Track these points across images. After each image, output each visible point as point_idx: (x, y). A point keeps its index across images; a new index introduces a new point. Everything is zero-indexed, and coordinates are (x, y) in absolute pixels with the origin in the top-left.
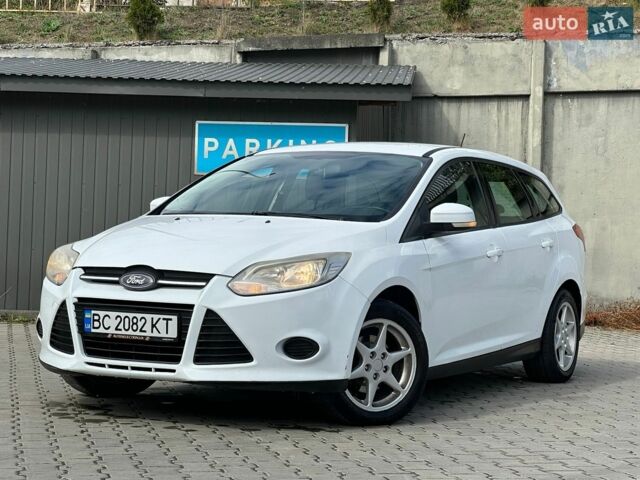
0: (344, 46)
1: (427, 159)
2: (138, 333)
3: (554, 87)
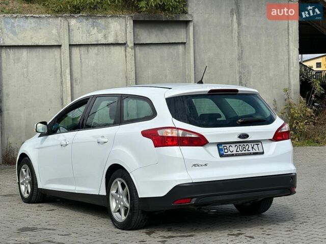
3: (1, 43)
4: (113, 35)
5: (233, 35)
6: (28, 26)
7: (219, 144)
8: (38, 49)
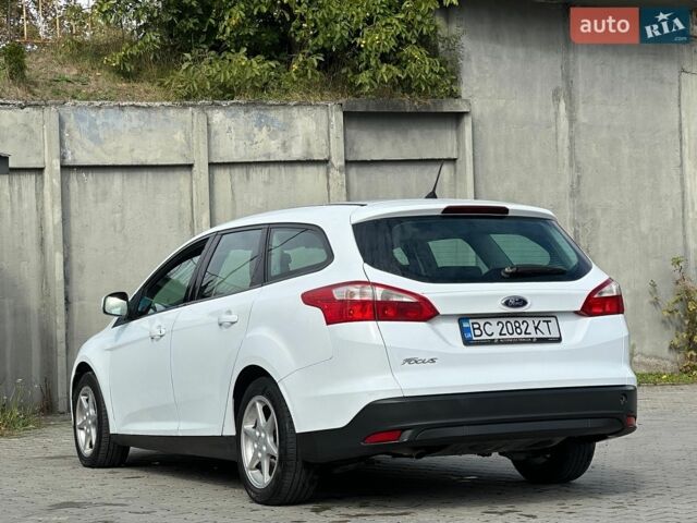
3: (69, 161)
4: (300, 142)
5: (560, 143)
6: (125, 126)
7: (462, 319)
8: (145, 173)
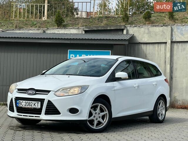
0: (113, 29)
1: (117, 60)
2: (30, 107)
3: (174, 40)
